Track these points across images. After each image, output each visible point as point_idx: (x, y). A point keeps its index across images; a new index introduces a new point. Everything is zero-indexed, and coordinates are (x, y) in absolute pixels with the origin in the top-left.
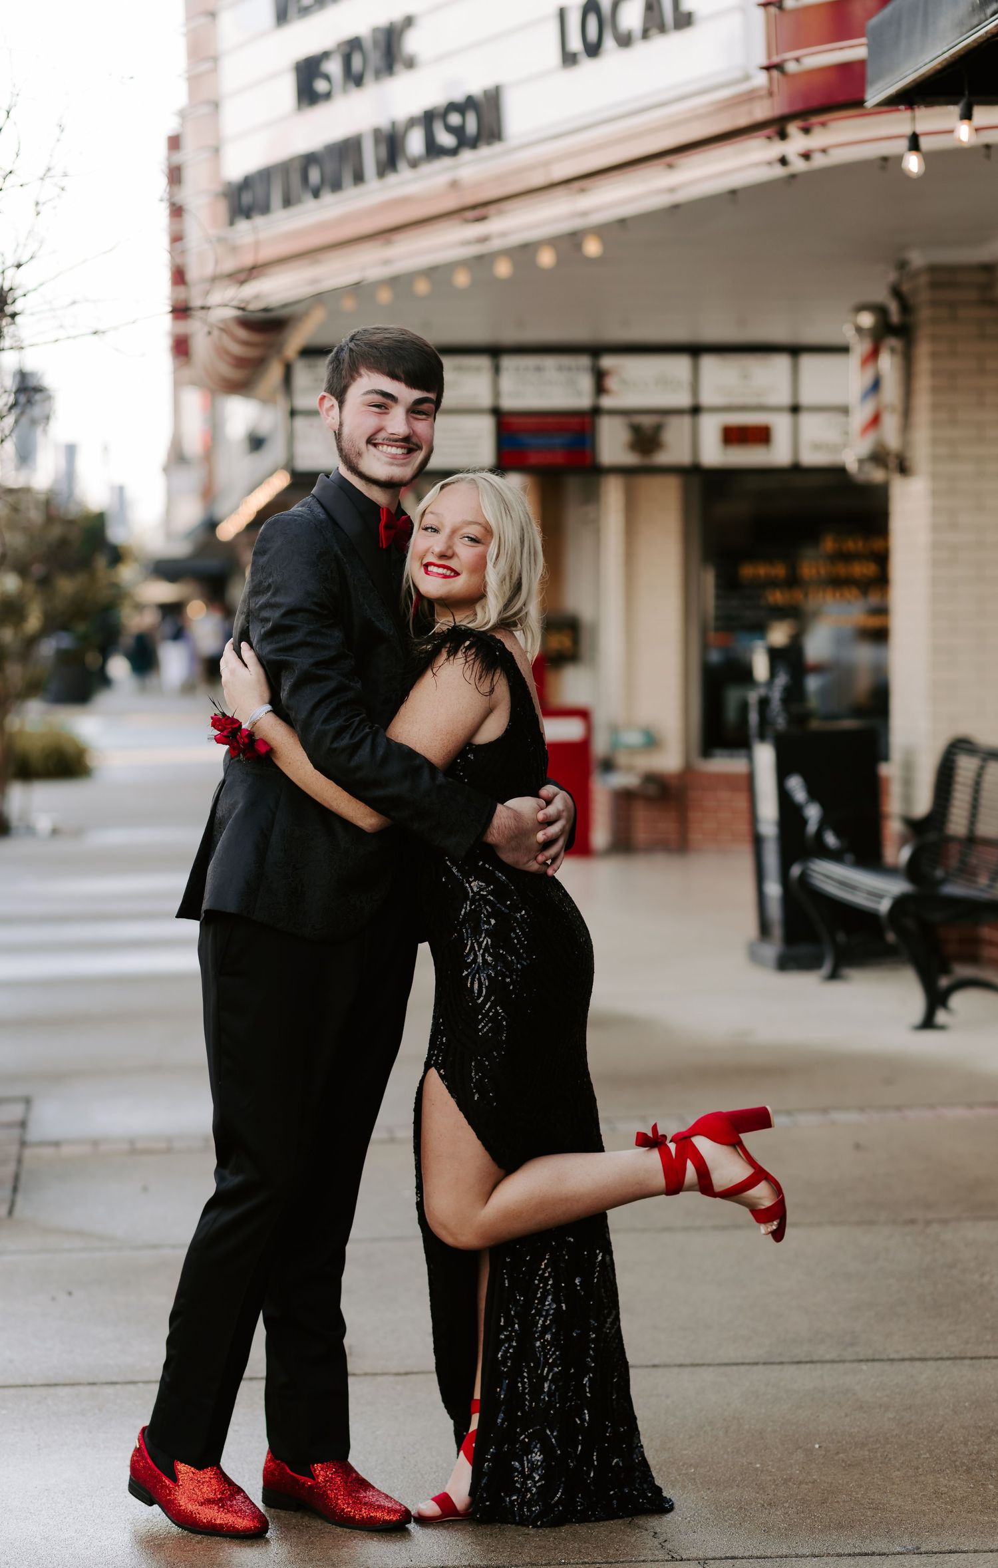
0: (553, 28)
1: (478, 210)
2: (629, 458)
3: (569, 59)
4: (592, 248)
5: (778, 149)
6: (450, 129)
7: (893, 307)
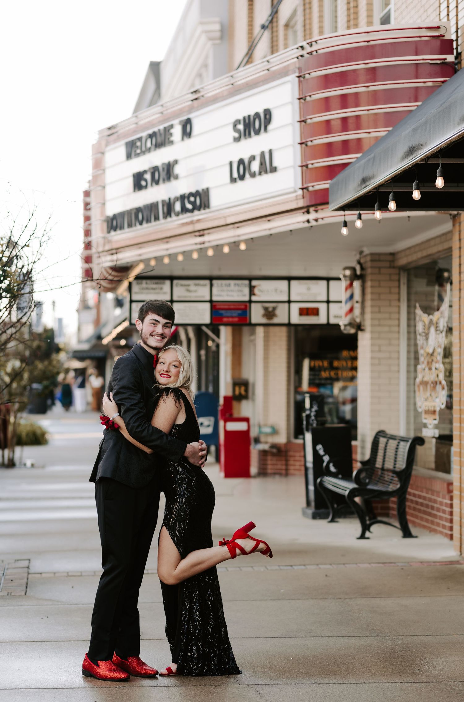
0: (228, 168)
1: (201, 233)
2: (264, 321)
3: (233, 180)
4: (243, 247)
5: (306, 217)
6: (190, 202)
7: (358, 268)
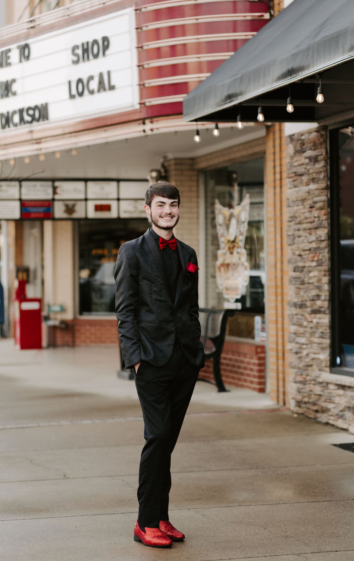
0: (66, 86)
1: (38, 141)
2: (65, 216)
3: (72, 97)
4: (74, 153)
5: (142, 127)
6: (29, 115)
7: (162, 170)
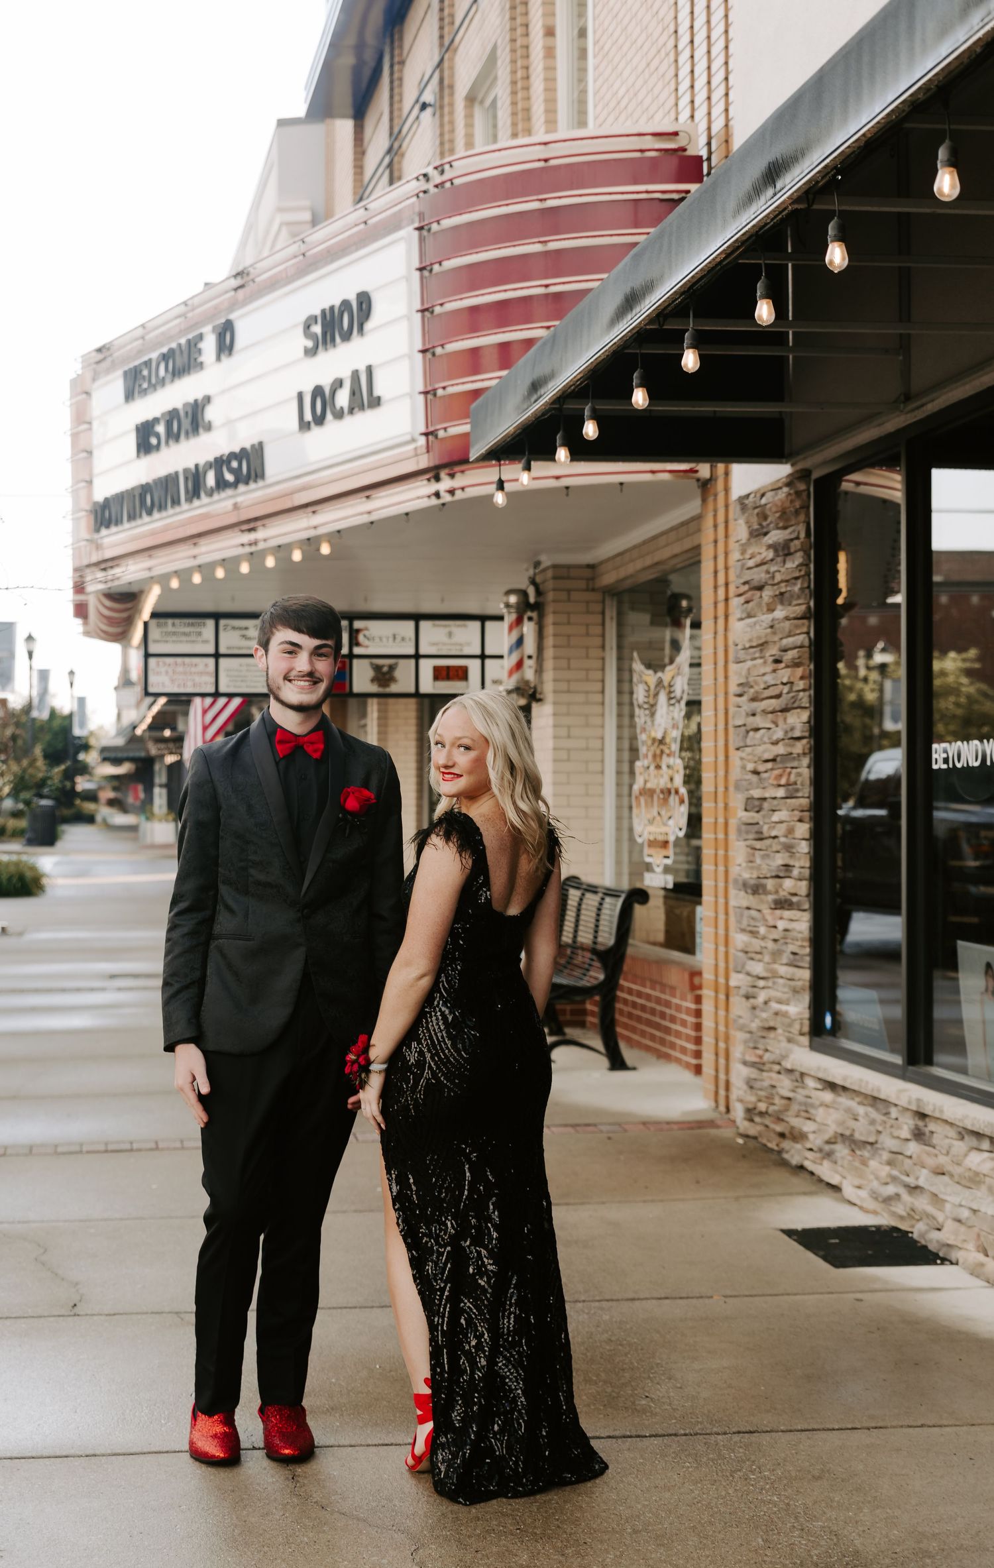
0: (294, 405)
1: (250, 524)
2: (374, 688)
3: (304, 426)
4: (325, 549)
5: (434, 487)
6: (231, 470)
7: (531, 592)
